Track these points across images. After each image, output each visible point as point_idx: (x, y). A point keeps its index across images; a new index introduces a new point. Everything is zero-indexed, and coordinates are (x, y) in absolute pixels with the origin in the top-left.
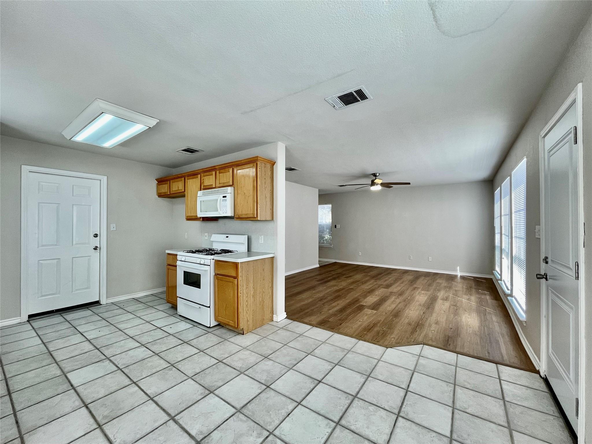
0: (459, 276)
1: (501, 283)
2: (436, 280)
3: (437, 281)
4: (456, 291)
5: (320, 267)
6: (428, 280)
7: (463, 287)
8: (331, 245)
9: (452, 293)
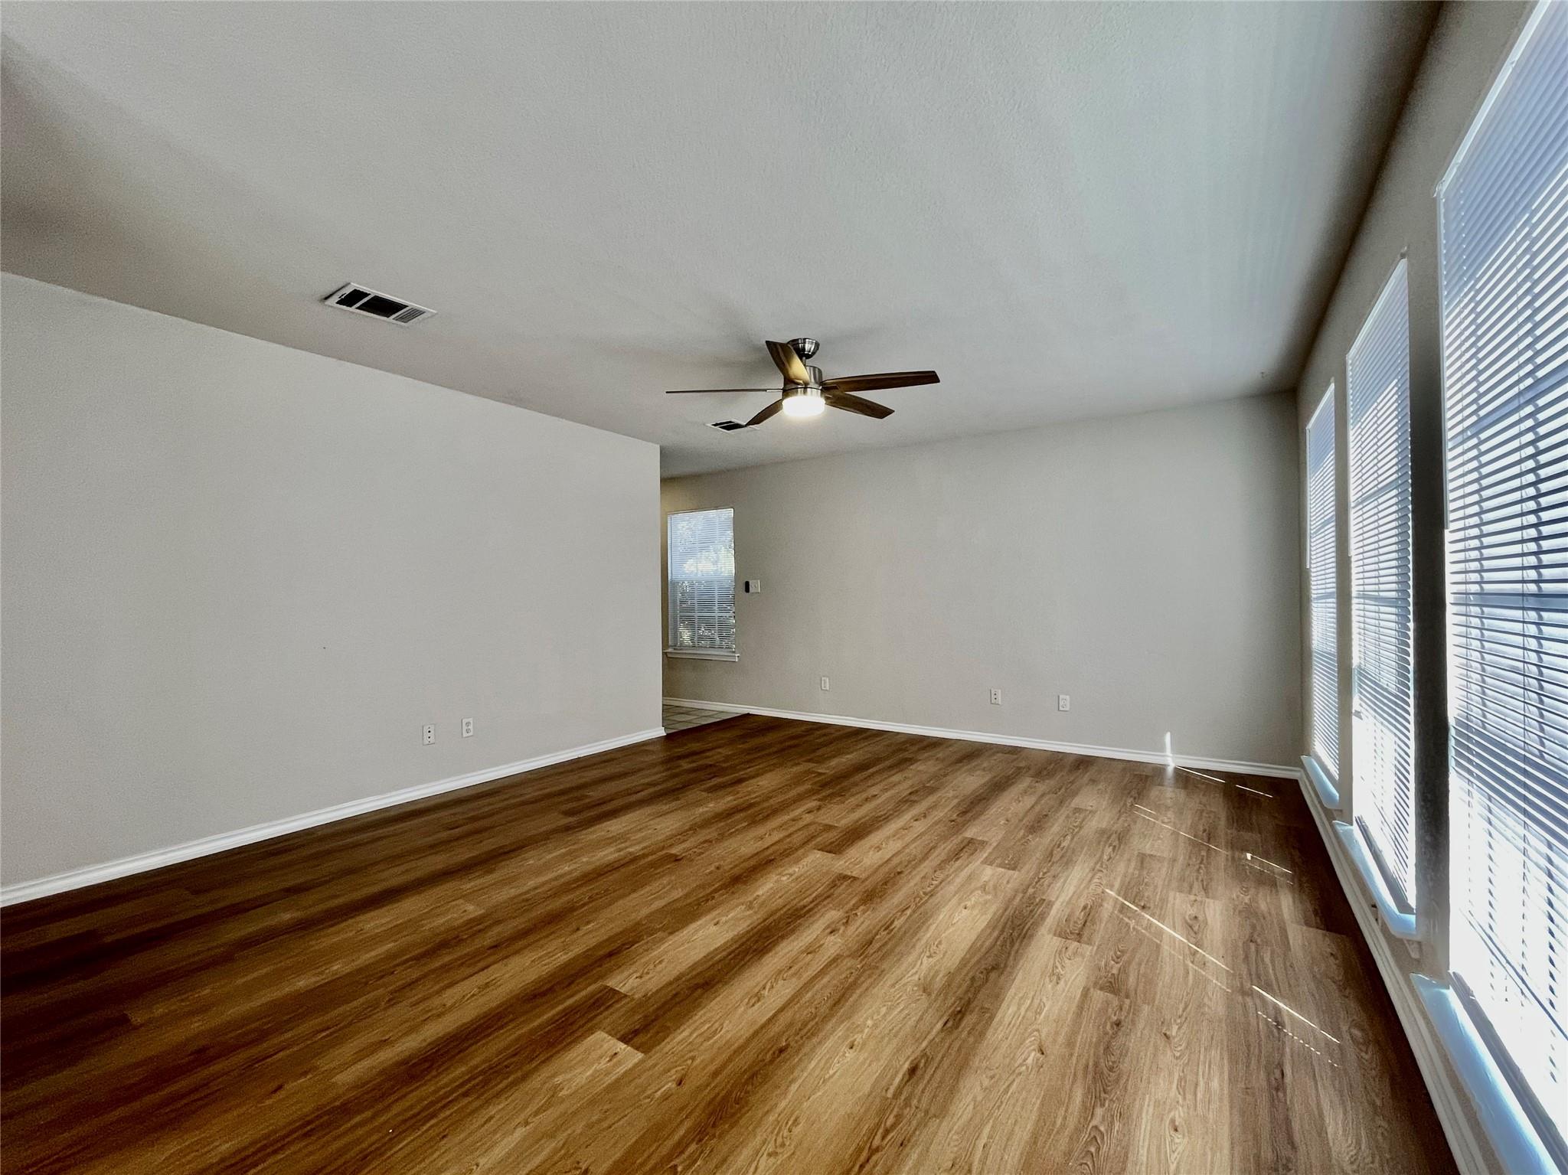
0: (1170, 770)
1: (1350, 834)
2: (1075, 794)
3: (1076, 802)
4: (1143, 858)
5: (668, 737)
6: (1043, 795)
7: (1175, 834)
8: (734, 652)
9: (1117, 885)
